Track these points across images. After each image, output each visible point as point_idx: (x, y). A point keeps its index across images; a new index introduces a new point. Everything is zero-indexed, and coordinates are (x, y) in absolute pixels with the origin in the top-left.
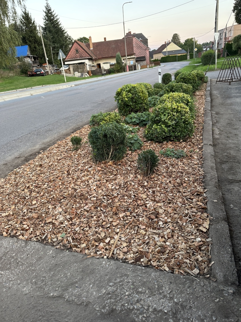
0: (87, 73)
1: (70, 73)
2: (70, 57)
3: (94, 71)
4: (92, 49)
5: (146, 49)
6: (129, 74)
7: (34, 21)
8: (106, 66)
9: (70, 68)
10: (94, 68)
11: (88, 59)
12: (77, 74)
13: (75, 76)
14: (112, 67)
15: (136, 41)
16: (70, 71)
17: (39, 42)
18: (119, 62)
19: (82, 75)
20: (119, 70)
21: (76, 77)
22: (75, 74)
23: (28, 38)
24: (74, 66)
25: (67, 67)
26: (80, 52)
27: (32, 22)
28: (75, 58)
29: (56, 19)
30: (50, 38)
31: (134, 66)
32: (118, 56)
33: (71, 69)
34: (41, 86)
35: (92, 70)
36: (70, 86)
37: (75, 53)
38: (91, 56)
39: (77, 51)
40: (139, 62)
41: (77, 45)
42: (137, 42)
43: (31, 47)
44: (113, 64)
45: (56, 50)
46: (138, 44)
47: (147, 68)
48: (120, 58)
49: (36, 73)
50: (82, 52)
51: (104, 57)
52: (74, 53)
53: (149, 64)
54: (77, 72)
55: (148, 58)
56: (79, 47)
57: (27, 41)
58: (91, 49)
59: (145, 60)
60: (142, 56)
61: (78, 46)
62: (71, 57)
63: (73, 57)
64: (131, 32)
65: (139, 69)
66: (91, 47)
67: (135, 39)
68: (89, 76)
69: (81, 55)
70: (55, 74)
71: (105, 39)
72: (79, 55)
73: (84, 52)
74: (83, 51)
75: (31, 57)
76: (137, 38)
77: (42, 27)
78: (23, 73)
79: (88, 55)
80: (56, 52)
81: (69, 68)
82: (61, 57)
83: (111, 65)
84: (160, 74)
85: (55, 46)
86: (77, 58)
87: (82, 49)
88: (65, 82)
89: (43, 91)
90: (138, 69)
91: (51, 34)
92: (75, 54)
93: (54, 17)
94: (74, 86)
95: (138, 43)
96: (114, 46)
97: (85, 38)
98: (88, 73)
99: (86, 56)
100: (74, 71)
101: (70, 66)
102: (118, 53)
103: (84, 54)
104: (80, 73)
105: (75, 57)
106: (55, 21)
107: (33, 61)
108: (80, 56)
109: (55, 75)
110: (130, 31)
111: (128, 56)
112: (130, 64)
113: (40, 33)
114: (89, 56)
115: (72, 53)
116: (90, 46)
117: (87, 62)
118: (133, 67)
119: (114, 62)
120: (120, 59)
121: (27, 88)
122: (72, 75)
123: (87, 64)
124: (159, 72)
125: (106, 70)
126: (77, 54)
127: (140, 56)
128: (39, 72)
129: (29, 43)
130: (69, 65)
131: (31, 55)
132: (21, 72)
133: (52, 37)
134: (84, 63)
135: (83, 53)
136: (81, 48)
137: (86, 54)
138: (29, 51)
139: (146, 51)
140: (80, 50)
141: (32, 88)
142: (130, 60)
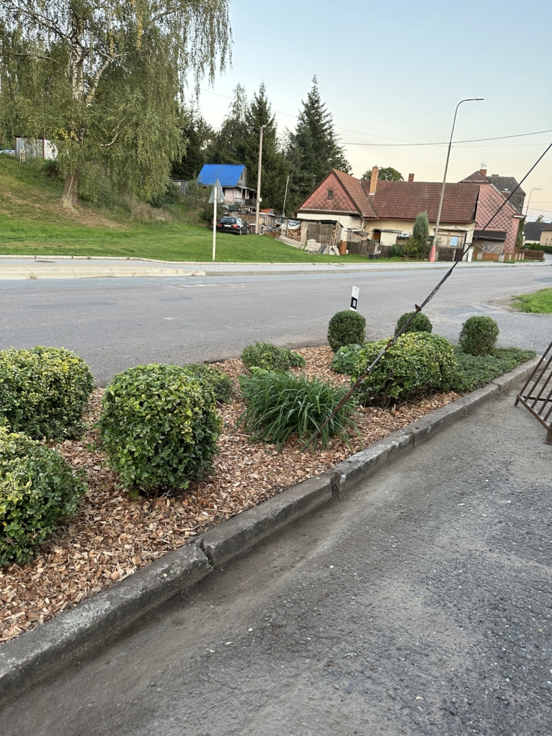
0: (335, 247)
1: (298, 240)
2: (311, 205)
3: (354, 244)
4: (372, 193)
5: (513, 217)
7: (273, 119)
8: (388, 240)
9: (302, 228)
10: (360, 237)
11: (351, 215)
12: (313, 245)
13: (306, 249)
14: (401, 243)
15: (491, 194)
16: (299, 234)
17: (270, 163)
18: (419, 235)
19: (323, 248)
20: (415, 252)
21: (307, 251)
22: (308, 243)
23: (249, 152)
24: (312, 225)
25: (297, 224)
26: (336, 197)
27: (270, 120)
28: (321, 208)
29: (324, 122)
30: (298, 158)
31: (457, 250)
32: (422, 219)
33: (304, 232)
35: (352, 241)
37: (325, 197)
38: (358, 209)
39: (331, 192)
40: (487, 242)
41: (335, 179)
42: (493, 196)
43: (250, 170)
44: (407, 236)
45: (303, 185)
46: (494, 201)
47: (497, 261)
48: (424, 226)
49: (223, 226)
50: (341, 198)
51: (394, 216)
52: (322, 197)
53: (511, 252)
54: (314, 240)
55: (514, 238)
56: (338, 185)
57: (246, 157)
58: (370, 194)
59: (503, 241)
60: (499, 230)
61: (337, 182)
62: (314, 205)
63: (319, 205)
64: (485, 171)
65: (470, 259)
66: (371, 190)
67: (490, 188)
68: (338, 254)
69: (338, 203)
70: (267, 236)
71: (411, 176)
72: (333, 203)
73: (347, 197)
74: (344, 194)
75: (244, 190)
76: (495, 188)
77: (292, 134)
78: (205, 219)
79: (352, 206)
80: (302, 188)
81: (300, 229)
82: (215, 197)
83: (399, 238)
84: (354, 305)
85: (304, 177)
86: (326, 208)
87: (342, 191)
88: (212, 261)
90: (467, 261)
91: (302, 151)
92: (325, 200)
93: (320, 118)
95: (495, 198)
96: (426, 196)
98: (338, 247)
99: (348, 208)
100: (309, 236)
101: (304, 224)
102: (424, 215)
103: (343, 204)
104: (320, 244)
105: (324, 205)
106: (322, 124)
108: (335, 206)
109: (266, 239)
110: (484, 168)
112: (448, 244)
113: (283, 142)
114: (354, 208)
115: (319, 196)
116: (371, 186)
117: (346, 222)
118: (455, 252)
119: (408, 231)
120: (423, 228)
122: (302, 245)
123: (342, 226)
124: (353, 299)
125: (384, 246)
126: (329, 201)
127: (493, 229)
128: (229, 224)
129: (249, 161)
130: (302, 220)
131: (247, 186)
132: (201, 217)
133: (303, 156)
134: (334, 223)
135: (344, 200)
136: (341, 188)
137: (350, 203)
139: (512, 220)
140: (339, 192)
142: (452, 234)
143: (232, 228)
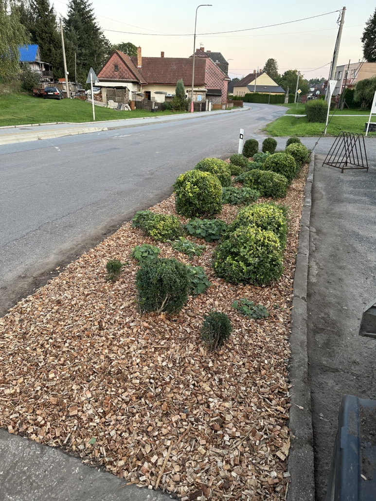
0: (127, 105)
1: (101, 101)
2: (103, 76)
3: (139, 102)
4: (140, 66)
5: (224, 80)
6: (194, 118)
7: (52, 8)
8: (160, 99)
9: (103, 93)
10: (140, 97)
11: (132, 82)
12: (112, 105)
13: (108, 107)
14: (169, 100)
15: (210, 64)
16: (101, 97)
17: (57, 42)
18: (180, 95)
19: (120, 106)
20: (179, 106)
21: (109, 108)
22: (109, 103)
23: (39, 34)
24: (110, 91)
25: (98, 90)
26: (121, 70)
27: (50, 8)
28: (111, 78)
29: (88, 10)
31: (202, 103)
32: (180, 84)
33: (104, 95)
34: (55, 123)
35: (137, 100)
36: (100, 130)
37: (113, 70)
38: (137, 78)
39: (116, 66)
40: (211, 97)
41: (118, 57)
42: (211, 66)
43: (42, 48)
44: (171, 96)
45: (83, 59)
46: (212, 69)
47: (221, 109)
48: (182, 89)
49: (47, 94)
50: (124, 70)
51: (157, 82)
52: (111, 70)
53: (225, 102)
54: (112, 101)
55: (226, 93)
56: (121, 62)
57: (37, 38)
58: (138, 67)
59: (220, 96)
60: (217, 88)
61: (119, 59)
62: (105, 75)
63: (109, 76)
64: (203, 48)
65: (210, 109)
66: (138, 64)
67: (209, 60)
68: (130, 109)
69: (122, 74)
70: (78, 99)
71: (162, 53)
72: (119, 74)
73: (128, 70)
74: (126, 68)
75: (41, 64)
76: (212, 60)
77: (64, 18)
78: (26, 89)
79: (132, 76)
80: (82, 61)
81: (101, 93)
82: (91, 79)
83: (167, 97)
84: (241, 137)
85: (82, 53)
86: (115, 78)
87: (124, 66)
88: (93, 121)
89: (57, 133)
90: (208, 110)
91: (77, 33)
92: (113, 72)
93: (85, 6)
94: (107, 129)
95: (212, 67)
96: (175, 67)
97: (131, 44)
98: (129, 105)
99: (130, 77)
100: (108, 99)
101: (103, 90)
102: (181, 81)
103: (126, 74)
104: (117, 103)
105: (113, 76)
106: (87, 12)
107: (43, 72)
108: (120, 76)
109: (76, 101)
110: (202, 47)
111: (195, 86)
112: (196, 100)
113: (60, 27)
114: (134, 77)
115: (109, 70)
116: (138, 61)
117: (130, 86)
118: (201, 105)
119: (172, 92)
120: (182, 90)
121: (33, 125)
122: (104, 105)
123: (129, 91)
124: (241, 134)
125: (158, 103)
126: (116, 73)
127: (213, 88)
128: (51, 92)
129: (40, 41)
130: (101, 87)
131: (42, 61)
132: (22, 87)
133: (78, 37)
134: (125, 88)
135: (126, 72)
136: (123, 64)
137: (130, 74)
138: (38, 55)
139: (224, 81)
140: (122, 66)
141: (39, 125)
142: (198, 93)
143: (54, 95)
